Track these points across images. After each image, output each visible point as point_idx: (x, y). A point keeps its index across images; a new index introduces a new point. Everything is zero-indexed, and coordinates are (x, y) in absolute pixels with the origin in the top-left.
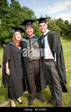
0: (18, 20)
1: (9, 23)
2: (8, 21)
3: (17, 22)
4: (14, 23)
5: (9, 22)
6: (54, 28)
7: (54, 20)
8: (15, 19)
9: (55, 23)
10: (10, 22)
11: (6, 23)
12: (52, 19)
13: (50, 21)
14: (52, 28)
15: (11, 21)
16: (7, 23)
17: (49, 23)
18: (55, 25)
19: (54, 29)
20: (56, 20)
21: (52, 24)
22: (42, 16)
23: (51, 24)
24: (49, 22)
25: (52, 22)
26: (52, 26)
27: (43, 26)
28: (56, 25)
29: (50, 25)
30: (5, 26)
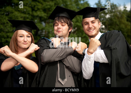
0: (54, 5)
1: (36, 11)
2: (35, 6)
3: (50, 9)
4: (45, 10)
5: (36, 9)
6: (123, 26)
7: (125, 10)
8: (48, 4)
9: (125, 16)
10: (38, 9)
11: (30, 9)
12: (119, 9)
13: (114, 12)
14: (118, 25)
15: (40, 6)
16: (33, 10)
17: (114, 16)
18: (124, 20)
19: (122, 28)
20: (127, 11)
21: (118, 18)
22: (99, 2)
23: (116, 18)
24: (112, 14)
25: (118, 13)
26: (118, 23)
27: (90, 23)
28: (127, 20)
29: (114, 20)
30: (27, 16)
